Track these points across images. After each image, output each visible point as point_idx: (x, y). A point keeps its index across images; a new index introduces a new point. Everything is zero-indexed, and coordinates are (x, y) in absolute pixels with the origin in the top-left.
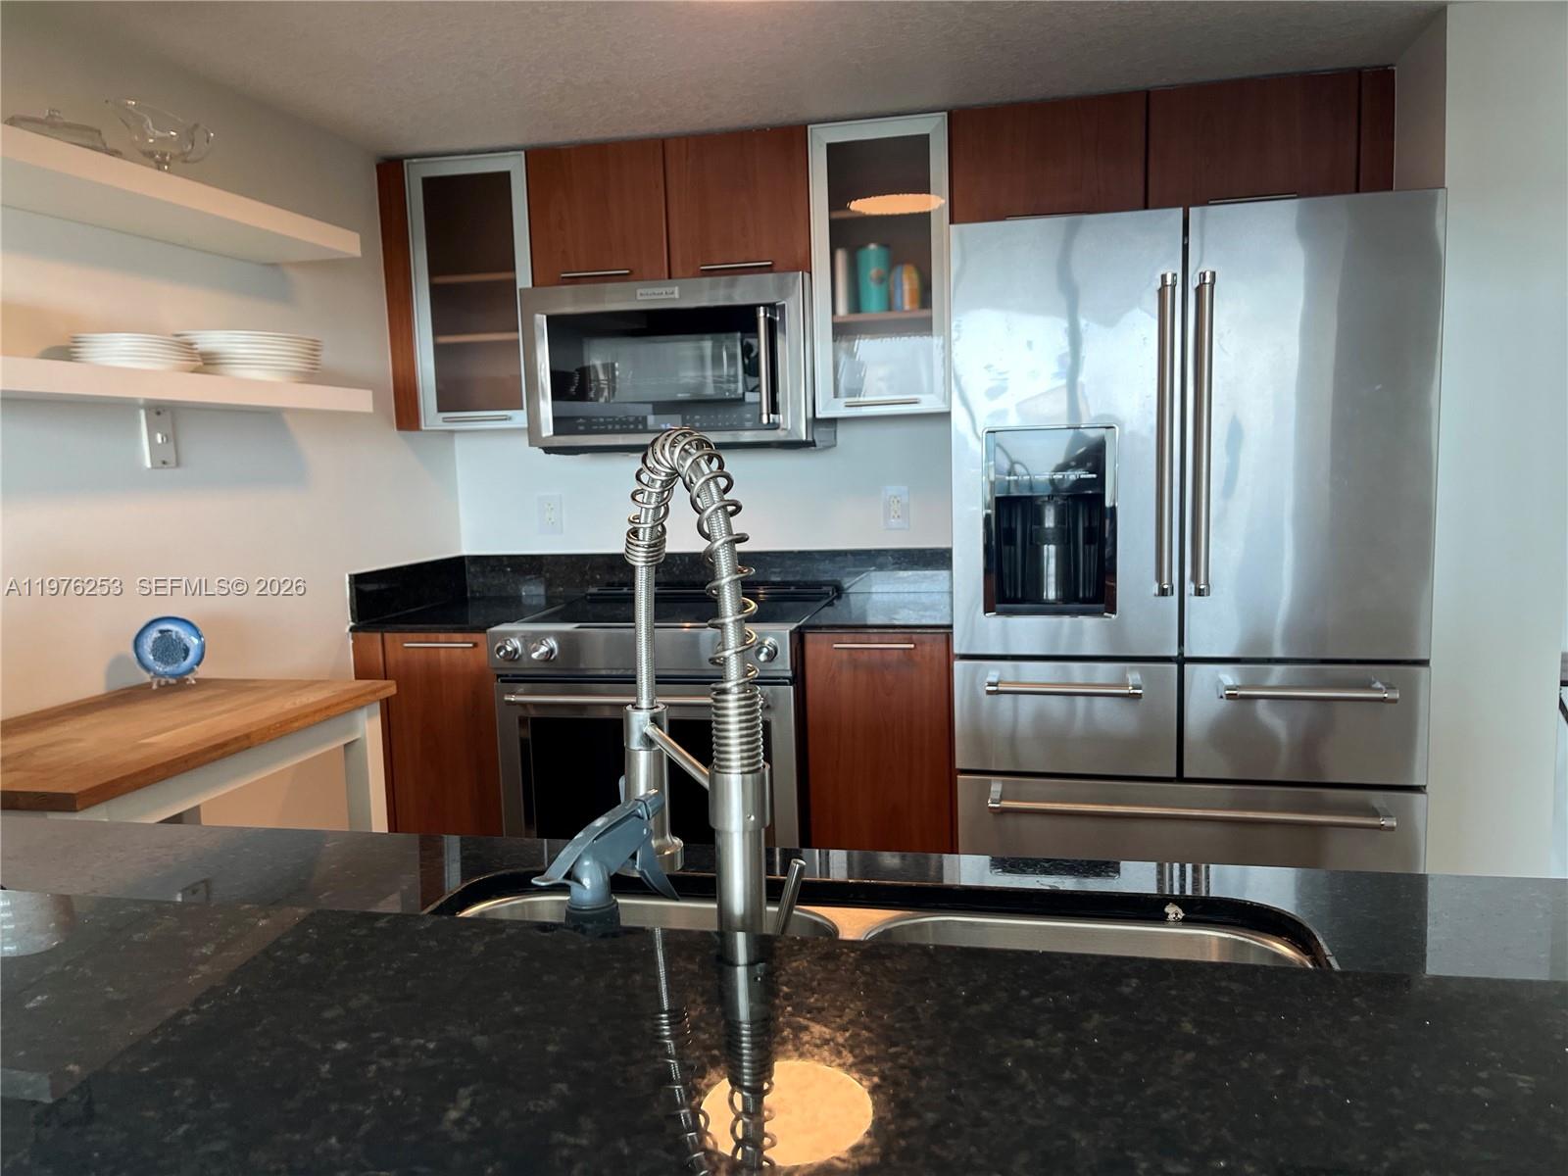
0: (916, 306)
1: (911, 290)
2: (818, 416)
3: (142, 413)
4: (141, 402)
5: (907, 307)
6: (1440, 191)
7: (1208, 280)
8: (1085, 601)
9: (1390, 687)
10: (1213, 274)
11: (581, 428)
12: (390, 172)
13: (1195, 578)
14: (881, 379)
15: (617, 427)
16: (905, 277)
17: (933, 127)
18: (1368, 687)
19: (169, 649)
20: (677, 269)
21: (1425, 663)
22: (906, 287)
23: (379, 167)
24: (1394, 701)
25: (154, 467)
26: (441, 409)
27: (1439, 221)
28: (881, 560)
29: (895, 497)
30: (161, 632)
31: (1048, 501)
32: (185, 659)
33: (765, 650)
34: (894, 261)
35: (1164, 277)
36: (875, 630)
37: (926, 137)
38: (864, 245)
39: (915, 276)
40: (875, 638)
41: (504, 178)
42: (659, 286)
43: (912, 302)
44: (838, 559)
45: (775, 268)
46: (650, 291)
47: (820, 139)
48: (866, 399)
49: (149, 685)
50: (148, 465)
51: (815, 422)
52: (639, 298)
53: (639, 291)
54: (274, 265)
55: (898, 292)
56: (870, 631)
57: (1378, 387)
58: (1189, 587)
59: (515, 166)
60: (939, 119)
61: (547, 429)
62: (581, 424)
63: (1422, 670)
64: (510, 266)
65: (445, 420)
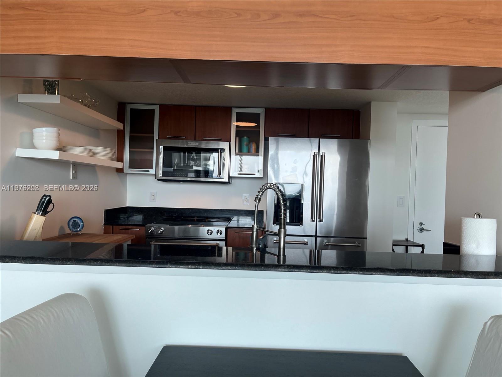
0: (255, 152)
1: (254, 148)
2: (231, 176)
3: (71, 165)
4: (71, 162)
5: (253, 152)
6: (369, 140)
7: (324, 154)
8: (295, 222)
9: (359, 243)
10: (325, 153)
11: (170, 175)
12: (121, 106)
13: (320, 218)
14: (246, 168)
15: (180, 175)
16: (253, 145)
17: (261, 111)
18: (354, 243)
19: (76, 225)
20: (197, 138)
21: (366, 238)
22: (253, 147)
23: (118, 104)
24: (360, 246)
25: (72, 179)
26: (129, 168)
27: (369, 146)
28: (242, 212)
29: (246, 197)
30: (74, 220)
31: (288, 200)
32: (79, 227)
33: (219, 232)
34: (250, 142)
35: (315, 153)
36: (245, 229)
37: (260, 114)
38: (243, 137)
39: (255, 145)
40: (245, 230)
41: (153, 111)
42: (192, 142)
43: (254, 151)
44: (231, 212)
45: (222, 140)
46: (191, 143)
47: (235, 111)
48: (242, 173)
49: (71, 233)
50: (71, 178)
51: (230, 177)
52: (188, 144)
53: (188, 143)
54: (97, 129)
55: (251, 149)
56: (244, 228)
57: (357, 179)
58: (318, 220)
59: (156, 109)
60: (263, 110)
61: (161, 175)
62: (170, 174)
63: (365, 240)
64: (153, 133)
65: (131, 171)
